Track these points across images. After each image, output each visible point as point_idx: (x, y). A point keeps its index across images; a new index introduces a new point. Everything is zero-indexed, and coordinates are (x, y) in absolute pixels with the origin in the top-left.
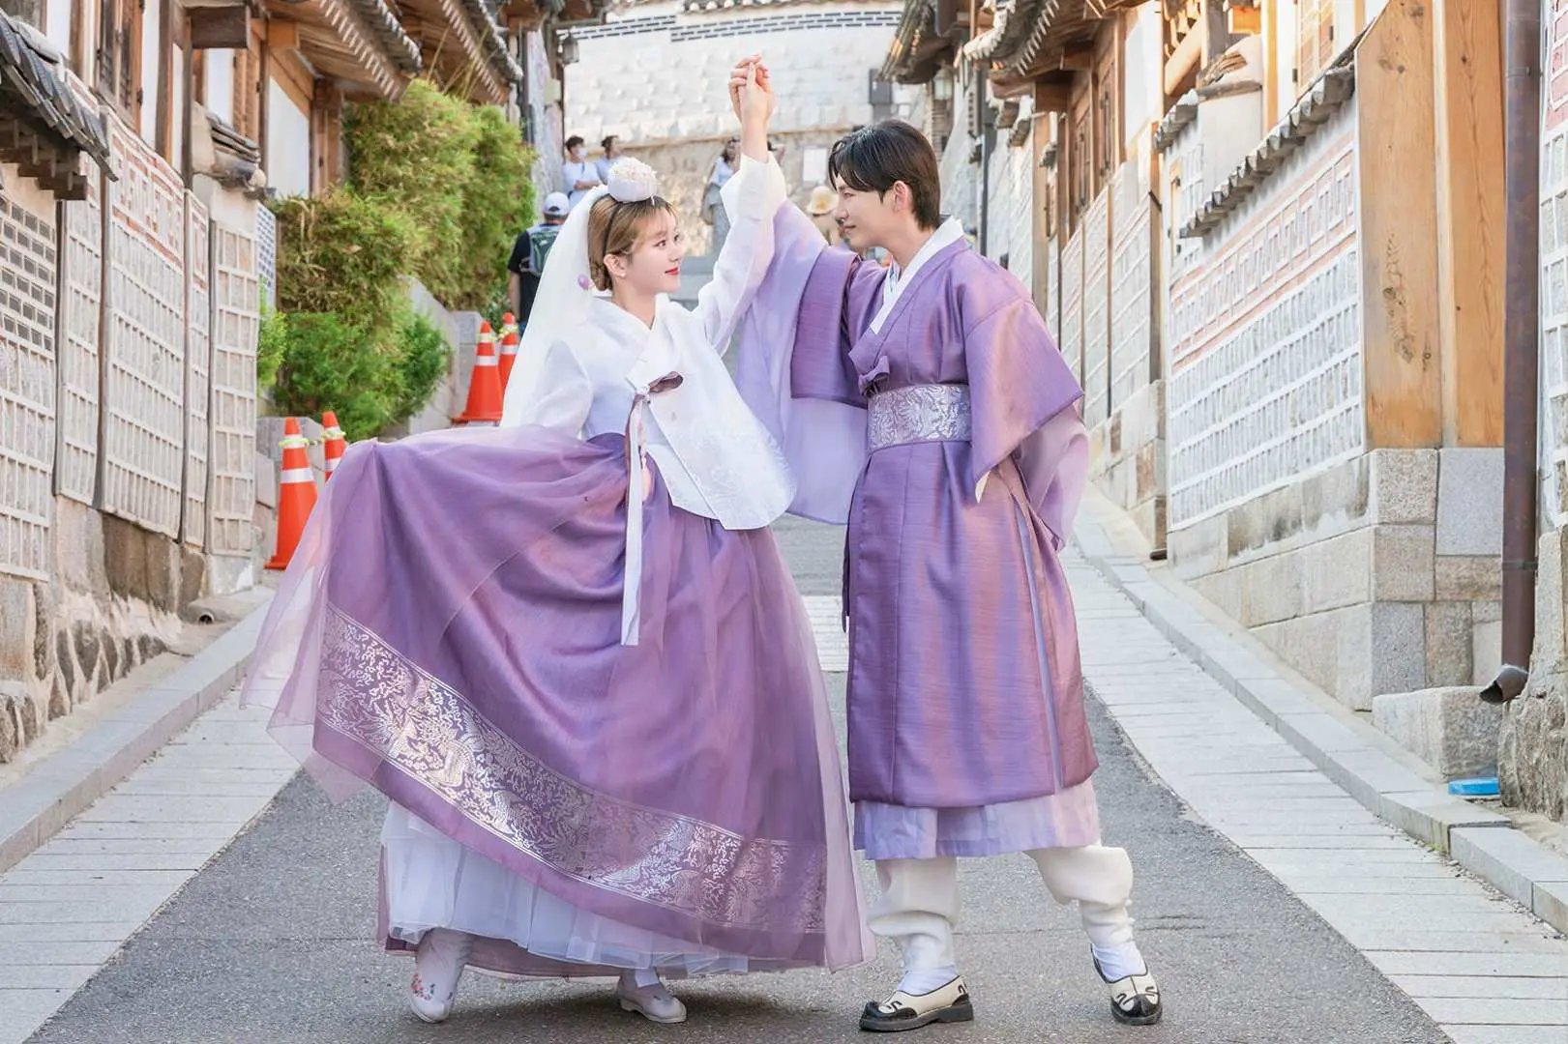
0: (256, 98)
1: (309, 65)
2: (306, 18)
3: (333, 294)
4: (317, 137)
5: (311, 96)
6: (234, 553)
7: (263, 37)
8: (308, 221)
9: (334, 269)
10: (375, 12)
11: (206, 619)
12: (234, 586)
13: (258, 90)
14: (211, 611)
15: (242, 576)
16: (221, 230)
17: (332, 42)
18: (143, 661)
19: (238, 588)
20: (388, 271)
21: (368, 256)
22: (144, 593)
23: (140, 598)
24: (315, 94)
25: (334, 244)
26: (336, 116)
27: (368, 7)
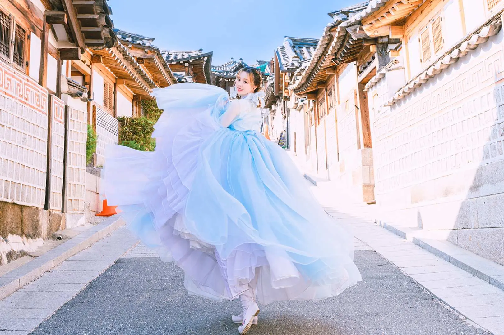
0: (113, 95)
1: (132, 92)
2: (126, 77)
3: (134, 137)
4: (135, 107)
5: (132, 98)
6: (76, 212)
7: (115, 82)
8: (127, 122)
9: (134, 132)
10: (146, 77)
11: (59, 238)
12: (76, 225)
13: (113, 93)
14: (61, 235)
15: (80, 220)
16: (71, 109)
17: (134, 84)
18: (9, 262)
19: (78, 225)
20: (149, 132)
21: (144, 129)
22: (20, 232)
23: (17, 234)
24: (134, 98)
25: (134, 126)
26: (140, 104)
27: (143, 76)
